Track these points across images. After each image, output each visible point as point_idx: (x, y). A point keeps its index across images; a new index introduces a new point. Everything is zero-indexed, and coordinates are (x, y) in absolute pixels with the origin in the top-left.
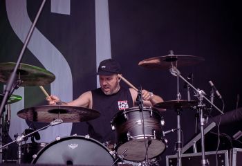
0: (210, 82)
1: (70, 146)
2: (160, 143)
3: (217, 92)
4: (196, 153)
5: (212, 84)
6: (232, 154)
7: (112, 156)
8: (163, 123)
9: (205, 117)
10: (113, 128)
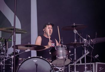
0: (89, 36)
1: (34, 61)
2: (69, 60)
3: (91, 40)
4: (81, 64)
5: (89, 37)
6: (96, 65)
7: (51, 65)
8: (70, 52)
9: (86, 50)
10: (50, 53)
